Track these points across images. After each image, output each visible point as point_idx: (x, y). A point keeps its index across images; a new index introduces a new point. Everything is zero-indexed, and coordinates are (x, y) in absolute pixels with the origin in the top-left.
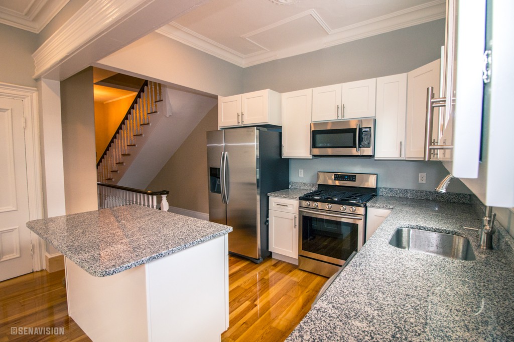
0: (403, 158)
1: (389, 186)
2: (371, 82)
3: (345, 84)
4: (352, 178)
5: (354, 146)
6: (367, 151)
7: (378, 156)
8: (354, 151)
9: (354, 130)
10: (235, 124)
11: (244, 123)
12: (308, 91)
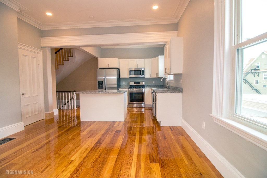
0: (151, 77)
1: (147, 85)
2: (143, 59)
3: (137, 59)
4: (139, 83)
5: (141, 75)
6: (143, 76)
7: (146, 77)
8: (140, 76)
9: (140, 71)
10: (106, 67)
11: (109, 67)
12: (128, 60)
